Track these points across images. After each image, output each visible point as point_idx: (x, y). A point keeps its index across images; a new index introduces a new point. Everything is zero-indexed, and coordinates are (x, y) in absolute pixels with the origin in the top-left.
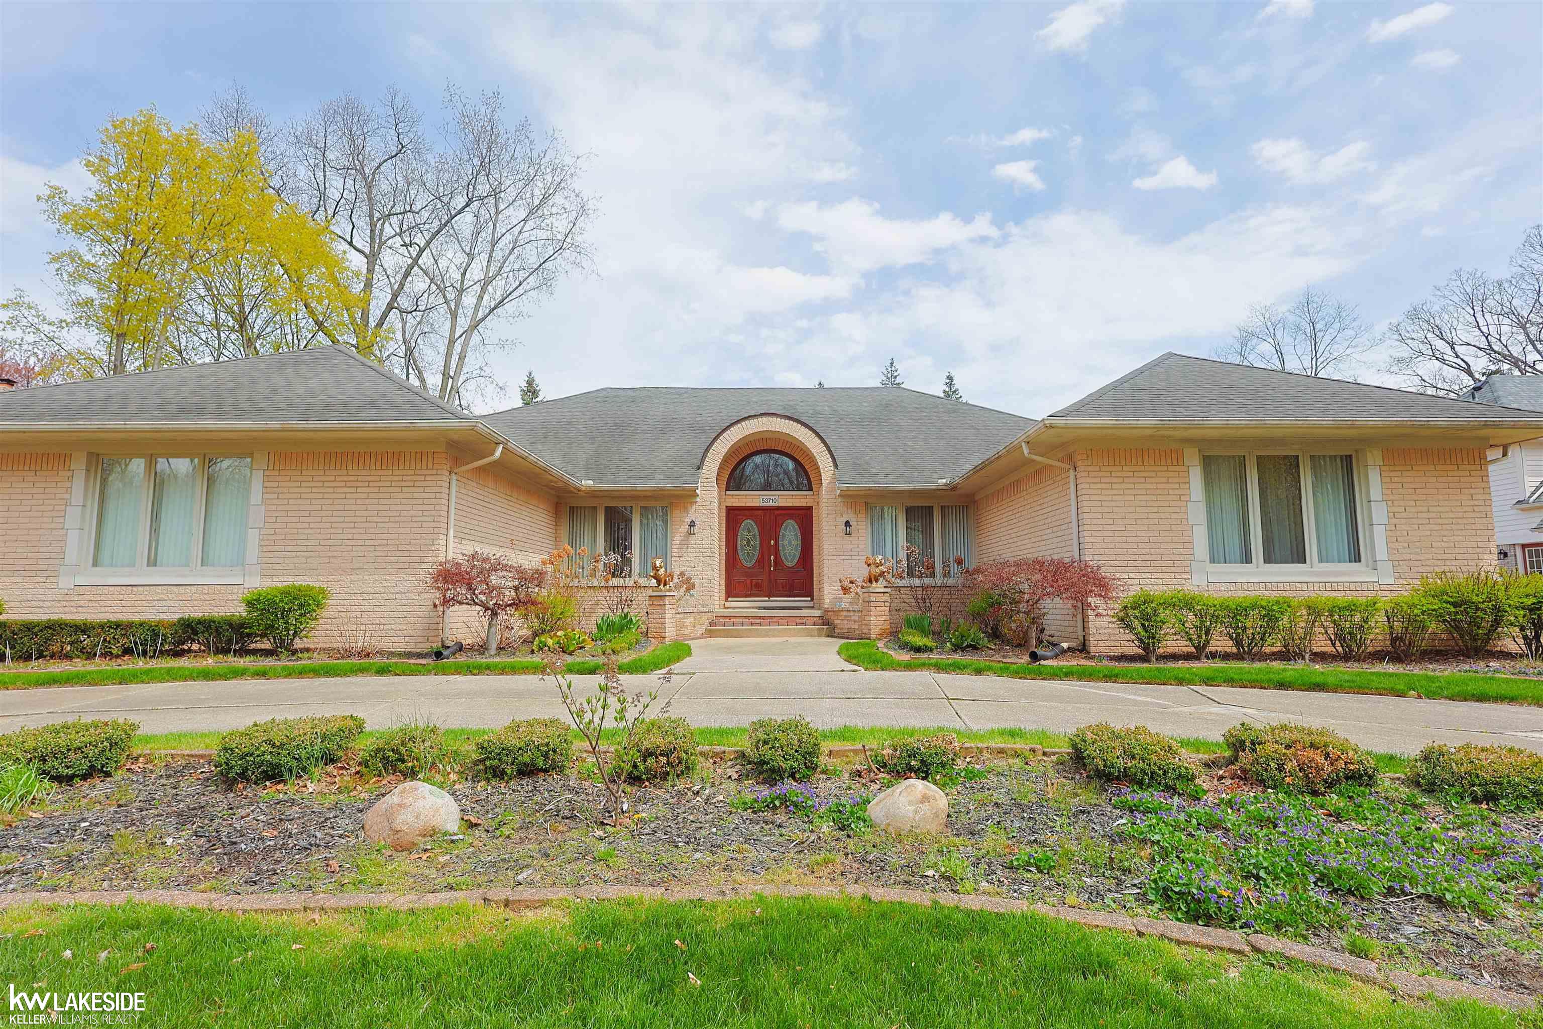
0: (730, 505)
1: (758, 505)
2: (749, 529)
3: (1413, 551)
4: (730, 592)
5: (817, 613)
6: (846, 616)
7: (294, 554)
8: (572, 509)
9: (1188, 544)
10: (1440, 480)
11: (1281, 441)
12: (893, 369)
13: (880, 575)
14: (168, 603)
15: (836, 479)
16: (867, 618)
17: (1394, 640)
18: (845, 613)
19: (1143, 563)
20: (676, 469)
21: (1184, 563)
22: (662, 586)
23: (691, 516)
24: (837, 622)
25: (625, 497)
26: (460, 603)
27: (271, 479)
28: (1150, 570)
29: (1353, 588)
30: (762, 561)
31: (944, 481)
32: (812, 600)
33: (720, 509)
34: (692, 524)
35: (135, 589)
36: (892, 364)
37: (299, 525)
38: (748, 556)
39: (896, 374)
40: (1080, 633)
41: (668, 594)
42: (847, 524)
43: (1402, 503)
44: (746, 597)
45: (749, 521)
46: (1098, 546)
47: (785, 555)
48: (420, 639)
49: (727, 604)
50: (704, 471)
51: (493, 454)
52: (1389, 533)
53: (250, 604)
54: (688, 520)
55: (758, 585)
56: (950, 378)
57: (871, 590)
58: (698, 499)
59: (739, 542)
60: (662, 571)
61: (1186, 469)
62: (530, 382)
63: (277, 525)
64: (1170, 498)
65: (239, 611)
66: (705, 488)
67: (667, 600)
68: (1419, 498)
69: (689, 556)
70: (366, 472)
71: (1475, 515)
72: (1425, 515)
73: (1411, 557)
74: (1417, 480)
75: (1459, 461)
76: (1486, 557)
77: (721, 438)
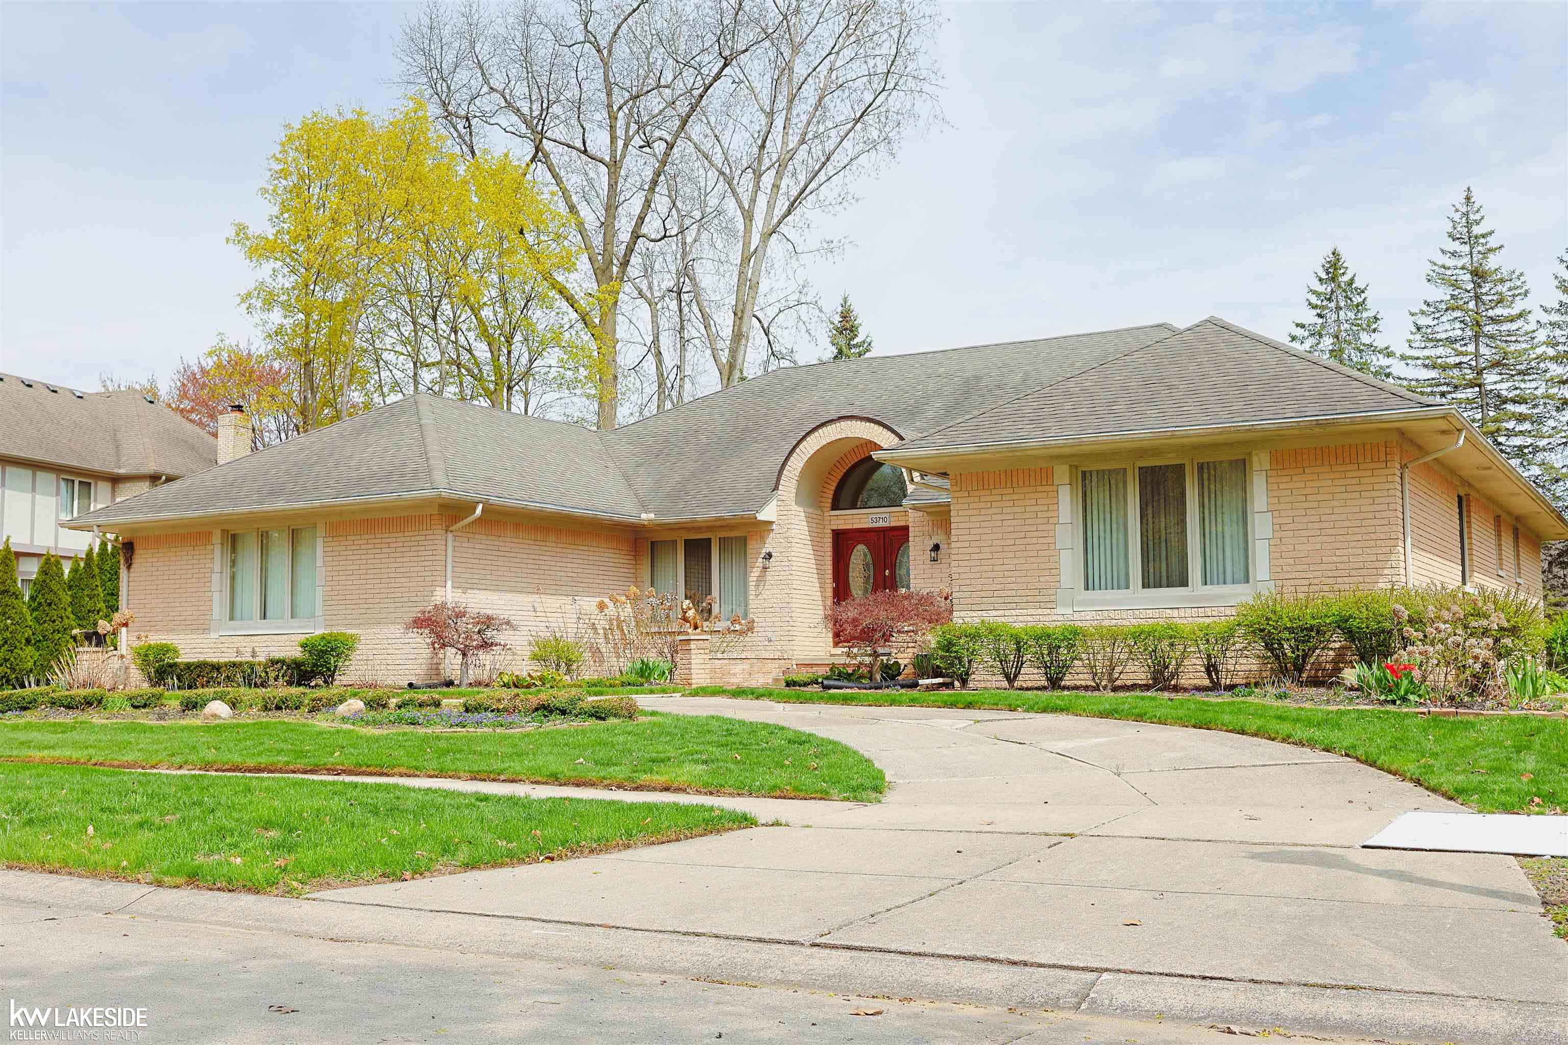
0: (835, 528)
1: (867, 525)
2: (860, 555)
3: (1300, 568)
8: (652, 544)
9: (1055, 570)
10: (1336, 482)
19: (1009, 593)
21: (1051, 592)
23: (767, 548)
25: (705, 527)
27: (327, 544)
33: (819, 534)
34: (770, 555)
38: (861, 591)
39: (1476, 216)
41: (692, 638)
42: (936, 548)
43: (1290, 513)
45: (859, 547)
50: (779, 493)
51: (474, 512)
52: (1273, 549)
54: (761, 552)
58: (774, 527)
60: (689, 613)
61: (1055, 488)
62: (846, 315)
63: (333, 583)
64: (1039, 521)
66: (782, 513)
67: (693, 645)
68: (1310, 505)
69: (766, 594)
70: (386, 535)
71: (1375, 522)
72: (1317, 525)
73: (1297, 575)
74: (1309, 484)
75: (1361, 460)
76: (1386, 572)
77: (797, 450)
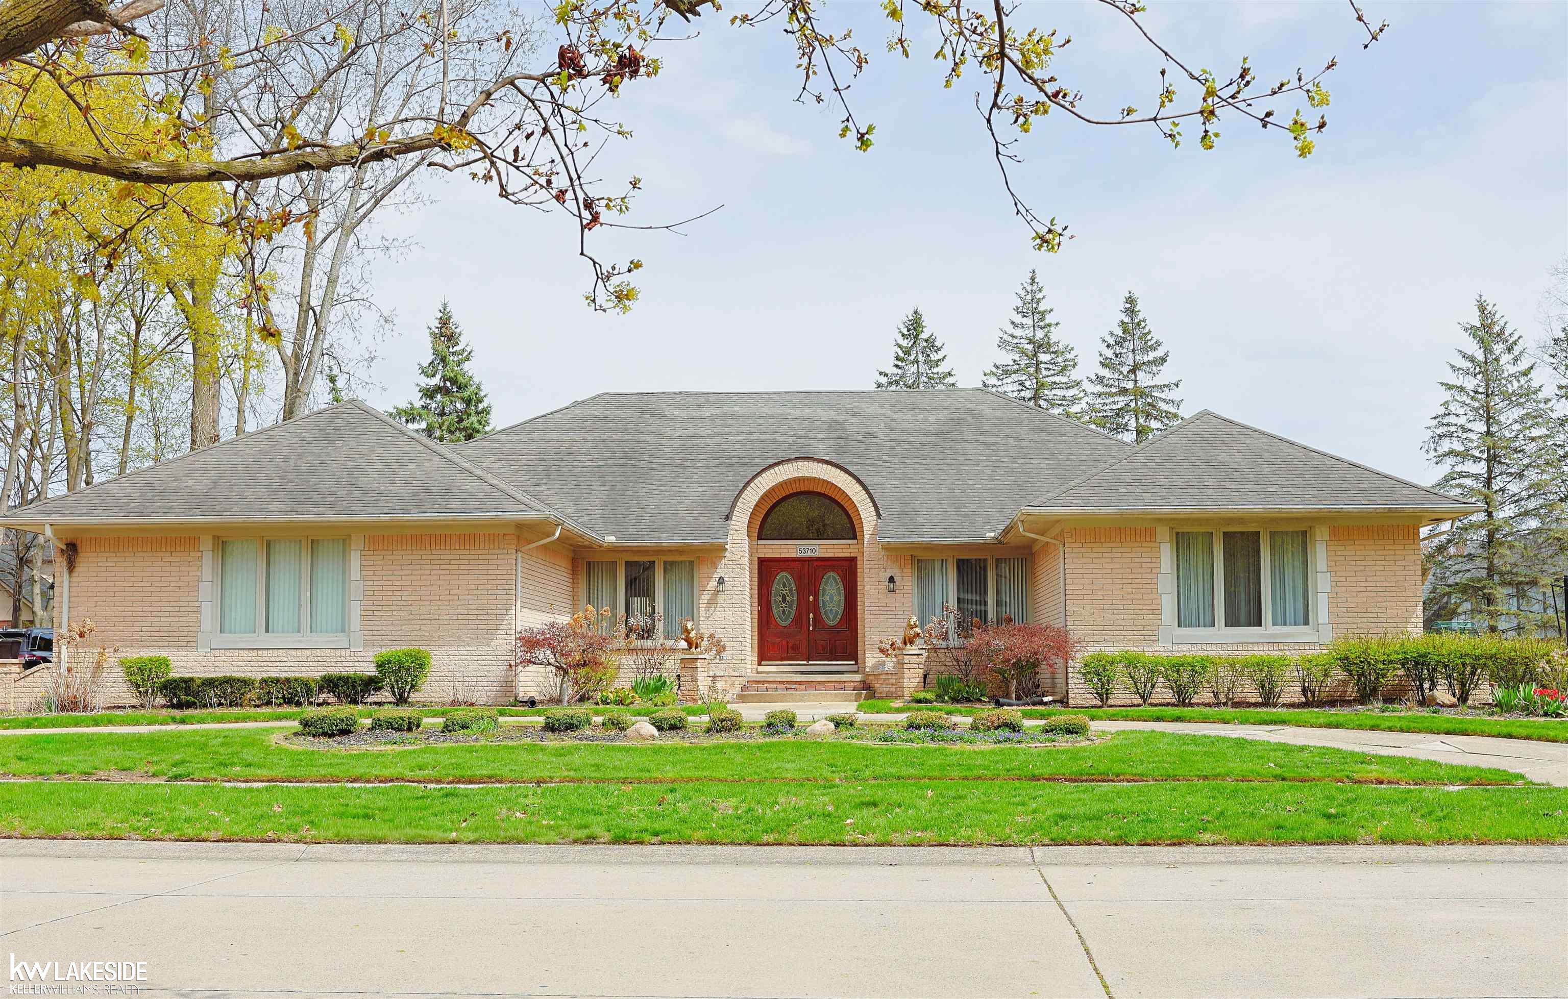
0: (763, 556)
1: (794, 555)
2: (783, 582)
3: (1350, 615)
4: (763, 657)
5: (858, 677)
6: (885, 680)
7: (390, 623)
8: (589, 563)
9: (1157, 611)
10: (1378, 553)
11: (1241, 520)
12: (1035, 287)
13: (914, 637)
14: (289, 664)
15: (877, 532)
16: (901, 680)
17: (1304, 690)
18: (884, 677)
19: (1118, 628)
20: (702, 519)
21: (1153, 627)
22: (693, 649)
23: (719, 573)
24: (877, 686)
25: (647, 551)
26: (534, 663)
27: (367, 558)
28: (1124, 633)
29: (1297, 648)
30: (799, 620)
31: (992, 534)
32: (857, 663)
33: (751, 561)
34: (721, 581)
35: (260, 652)
36: (1033, 279)
37: (393, 598)
38: (782, 616)
39: (1039, 296)
40: (1065, 688)
41: (700, 656)
42: (892, 580)
43: (1343, 574)
44: (782, 660)
45: (784, 574)
46: (1079, 613)
47: (826, 612)
48: (499, 694)
49: (761, 669)
50: (733, 523)
51: (554, 534)
52: (1331, 600)
53: (379, 666)
54: (716, 576)
55: (795, 648)
56: (1131, 300)
57: (904, 652)
58: (727, 554)
59: (773, 599)
60: (693, 634)
61: (1157, 545)
62: (444, 322)
63: (375, 598)
64: (1143, 571)
65: (372, 671)
66: (735, 541)
67: (699, 663)
68: (1359, 568)
69: (718, 616)
70: (447, 552)
71: (1406, 583)
72: (1363, 584)
73: (1349, 620)
74: (1358, 553)
75: (1396, 536)
76: (1413, 620)
77: (752, 485)
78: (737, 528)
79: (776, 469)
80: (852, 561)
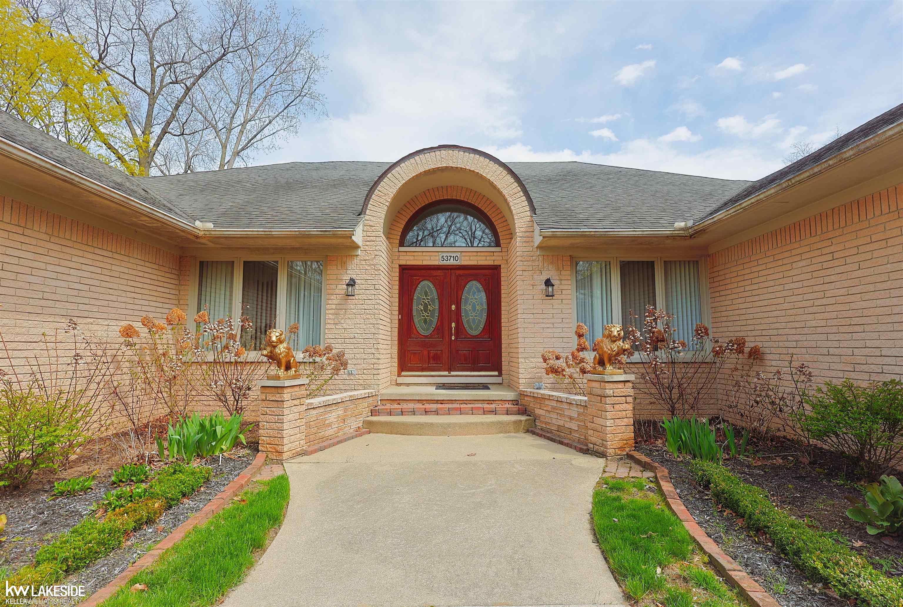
1: (436, 263)
4: (403, 366)
5: (510, 396)
8: (201, 263)
18: (556, 404)
20: (333, 215)
23: (350, 273)
30: (441, 328)
31: (682, 224)
32: (500, 375)
34: (352, 283)
38: (424, 324)
42: (548, 283)
44: (423, 370)
45: (426, 282)
47: (468, 321)
49: (400, 380)
50: (367, 217)
55: (436, 358)
58: (359, 252)
59: (414, 307)
66: (369, 239)
69: (346, 323)
77: (389, 175)
78: (371, 223)
79: (417, 158)
80: (495, 270)
